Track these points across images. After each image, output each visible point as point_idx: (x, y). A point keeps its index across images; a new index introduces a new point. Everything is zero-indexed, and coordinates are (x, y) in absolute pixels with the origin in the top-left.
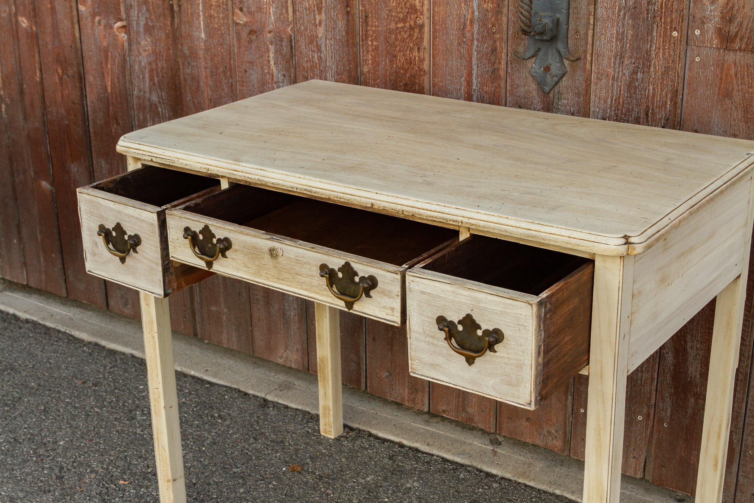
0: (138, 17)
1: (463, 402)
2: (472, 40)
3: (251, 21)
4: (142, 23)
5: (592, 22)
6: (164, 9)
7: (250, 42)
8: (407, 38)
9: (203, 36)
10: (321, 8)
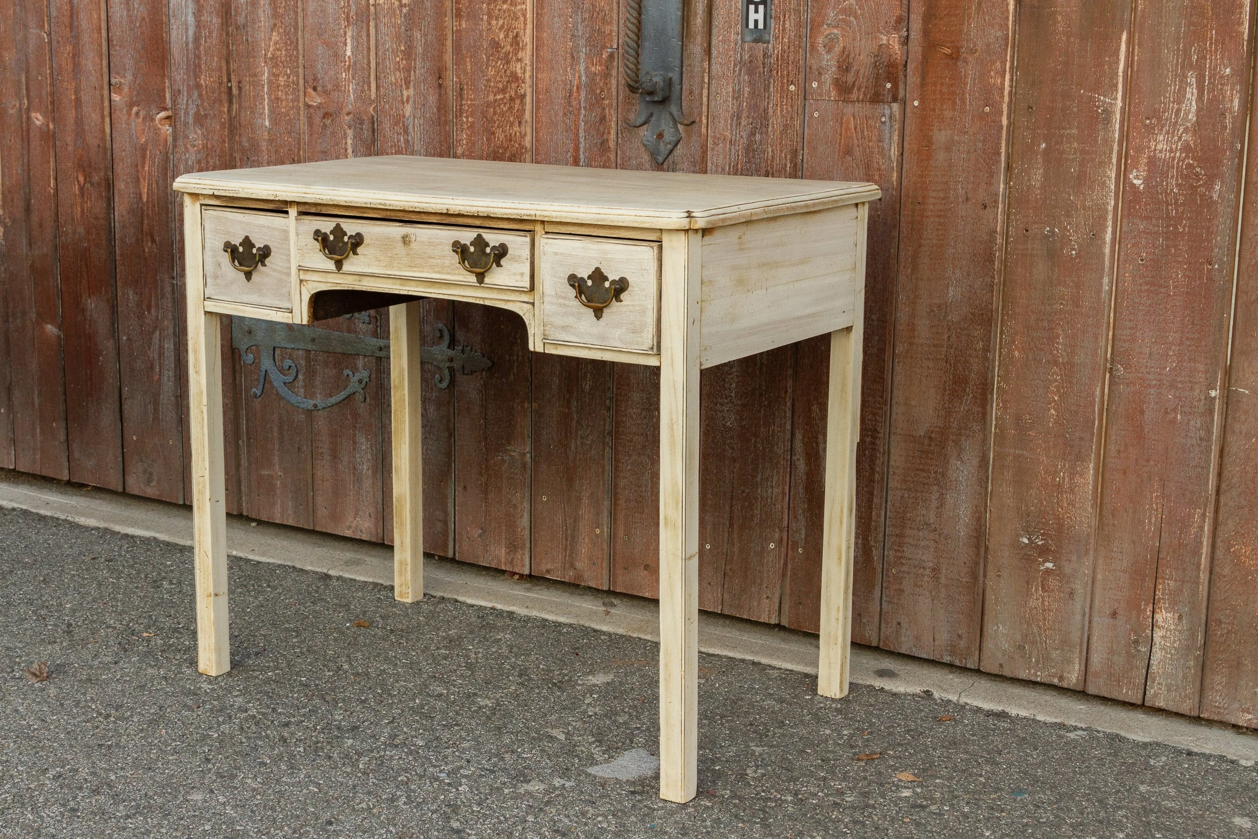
0: (187, 104)
1: (571, 556)
2: (579, 109)
3: (326, 102)
4: (192, 112)
5: (706, 80)
6: (220, 93)
7: (325, 127)
8: (507, 111)
9: (267, 123)
10: (409, 82)
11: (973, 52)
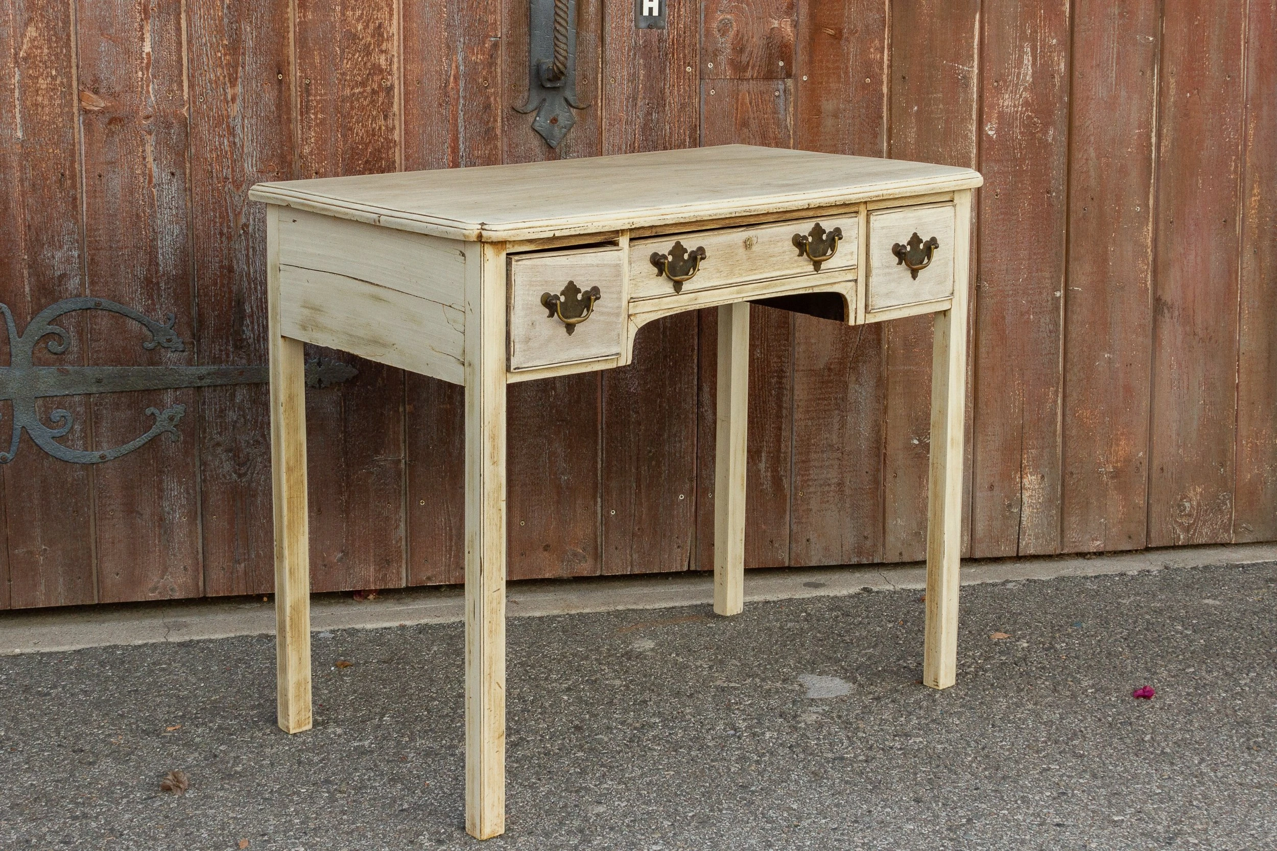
2: (458, 99)
3: (113, 106)
5: (600, 65)
8: (368, 105)
9: (20, 134)
10: (236, 79)
11: (852, 32)
